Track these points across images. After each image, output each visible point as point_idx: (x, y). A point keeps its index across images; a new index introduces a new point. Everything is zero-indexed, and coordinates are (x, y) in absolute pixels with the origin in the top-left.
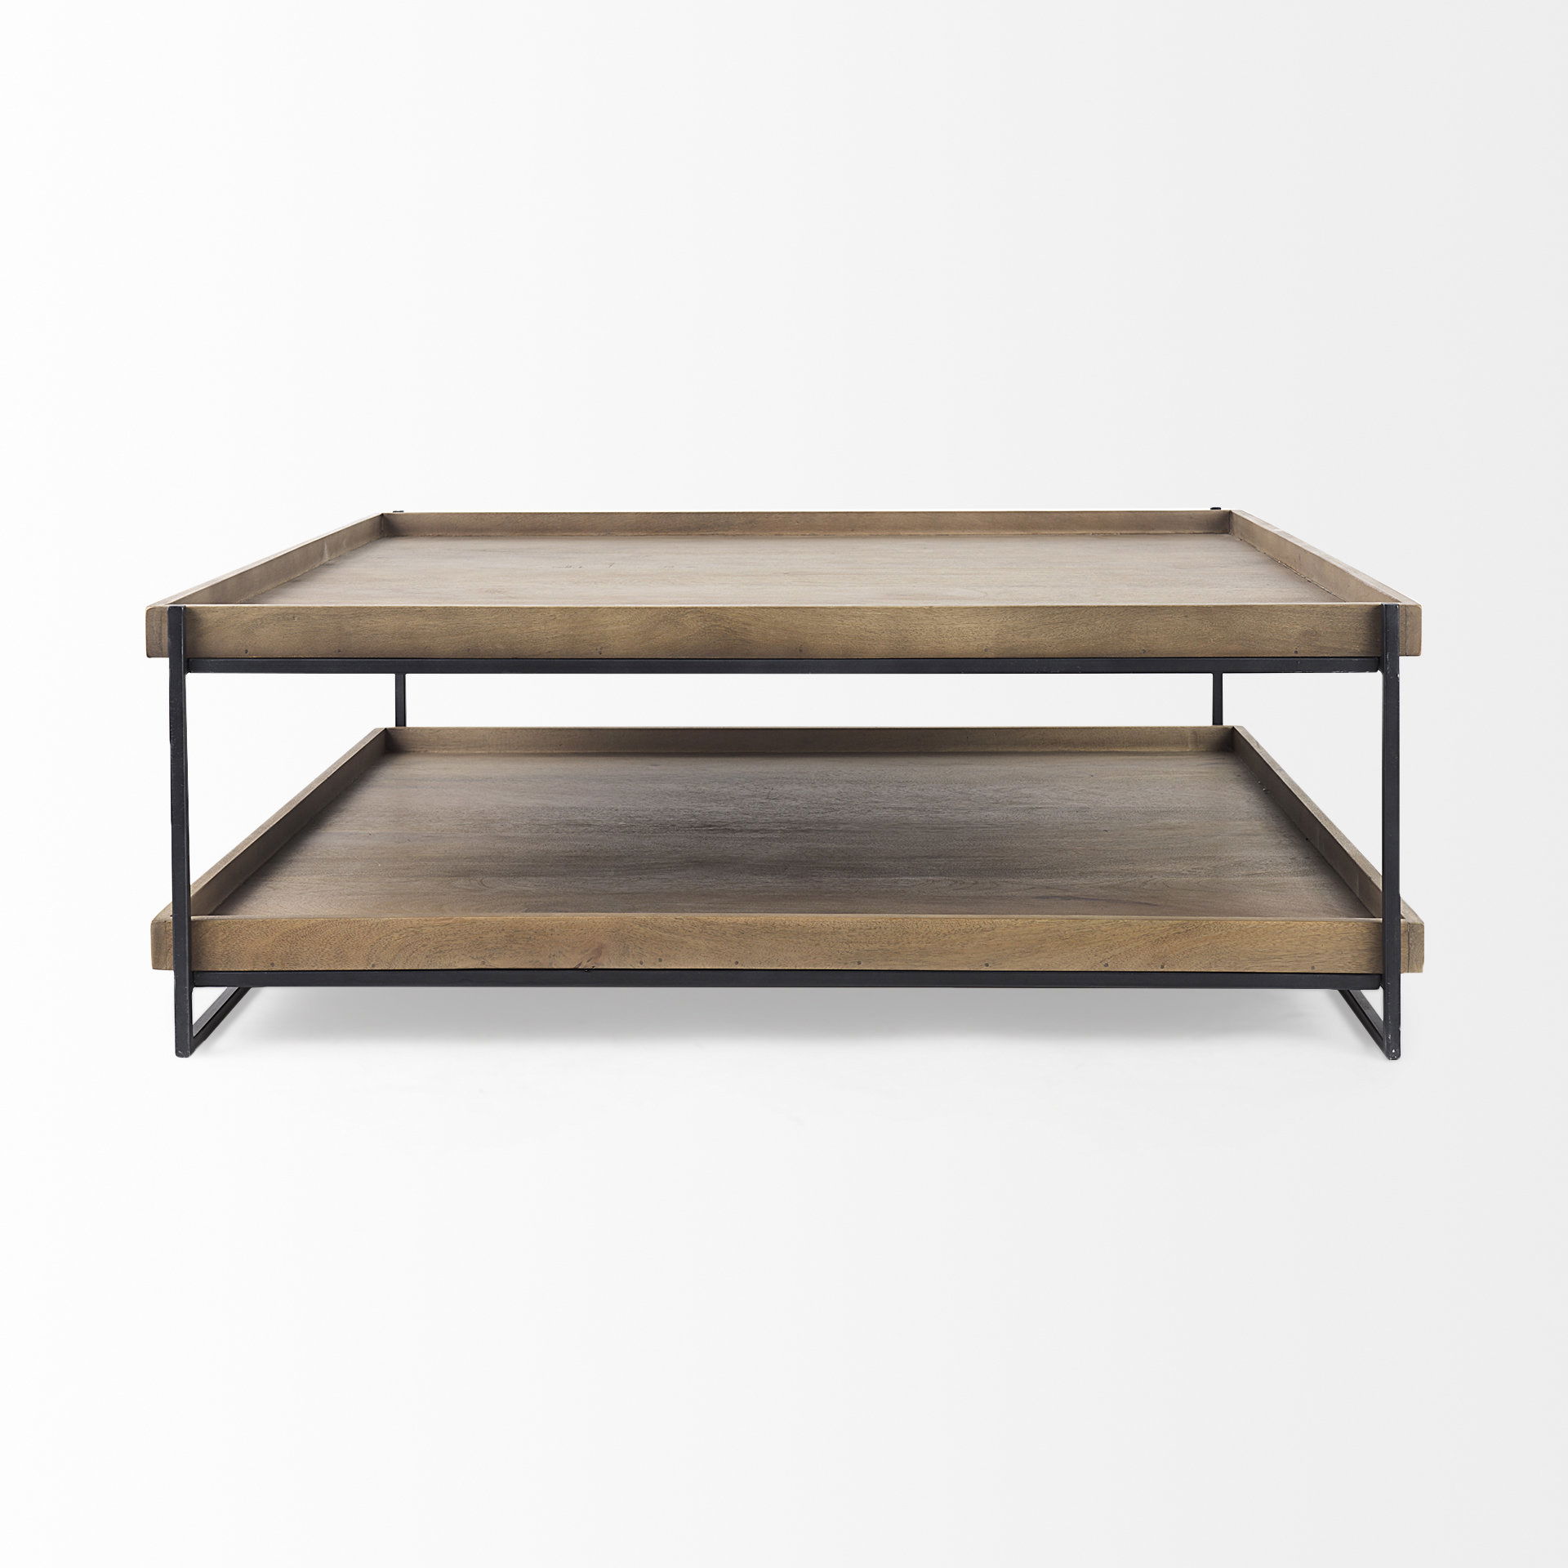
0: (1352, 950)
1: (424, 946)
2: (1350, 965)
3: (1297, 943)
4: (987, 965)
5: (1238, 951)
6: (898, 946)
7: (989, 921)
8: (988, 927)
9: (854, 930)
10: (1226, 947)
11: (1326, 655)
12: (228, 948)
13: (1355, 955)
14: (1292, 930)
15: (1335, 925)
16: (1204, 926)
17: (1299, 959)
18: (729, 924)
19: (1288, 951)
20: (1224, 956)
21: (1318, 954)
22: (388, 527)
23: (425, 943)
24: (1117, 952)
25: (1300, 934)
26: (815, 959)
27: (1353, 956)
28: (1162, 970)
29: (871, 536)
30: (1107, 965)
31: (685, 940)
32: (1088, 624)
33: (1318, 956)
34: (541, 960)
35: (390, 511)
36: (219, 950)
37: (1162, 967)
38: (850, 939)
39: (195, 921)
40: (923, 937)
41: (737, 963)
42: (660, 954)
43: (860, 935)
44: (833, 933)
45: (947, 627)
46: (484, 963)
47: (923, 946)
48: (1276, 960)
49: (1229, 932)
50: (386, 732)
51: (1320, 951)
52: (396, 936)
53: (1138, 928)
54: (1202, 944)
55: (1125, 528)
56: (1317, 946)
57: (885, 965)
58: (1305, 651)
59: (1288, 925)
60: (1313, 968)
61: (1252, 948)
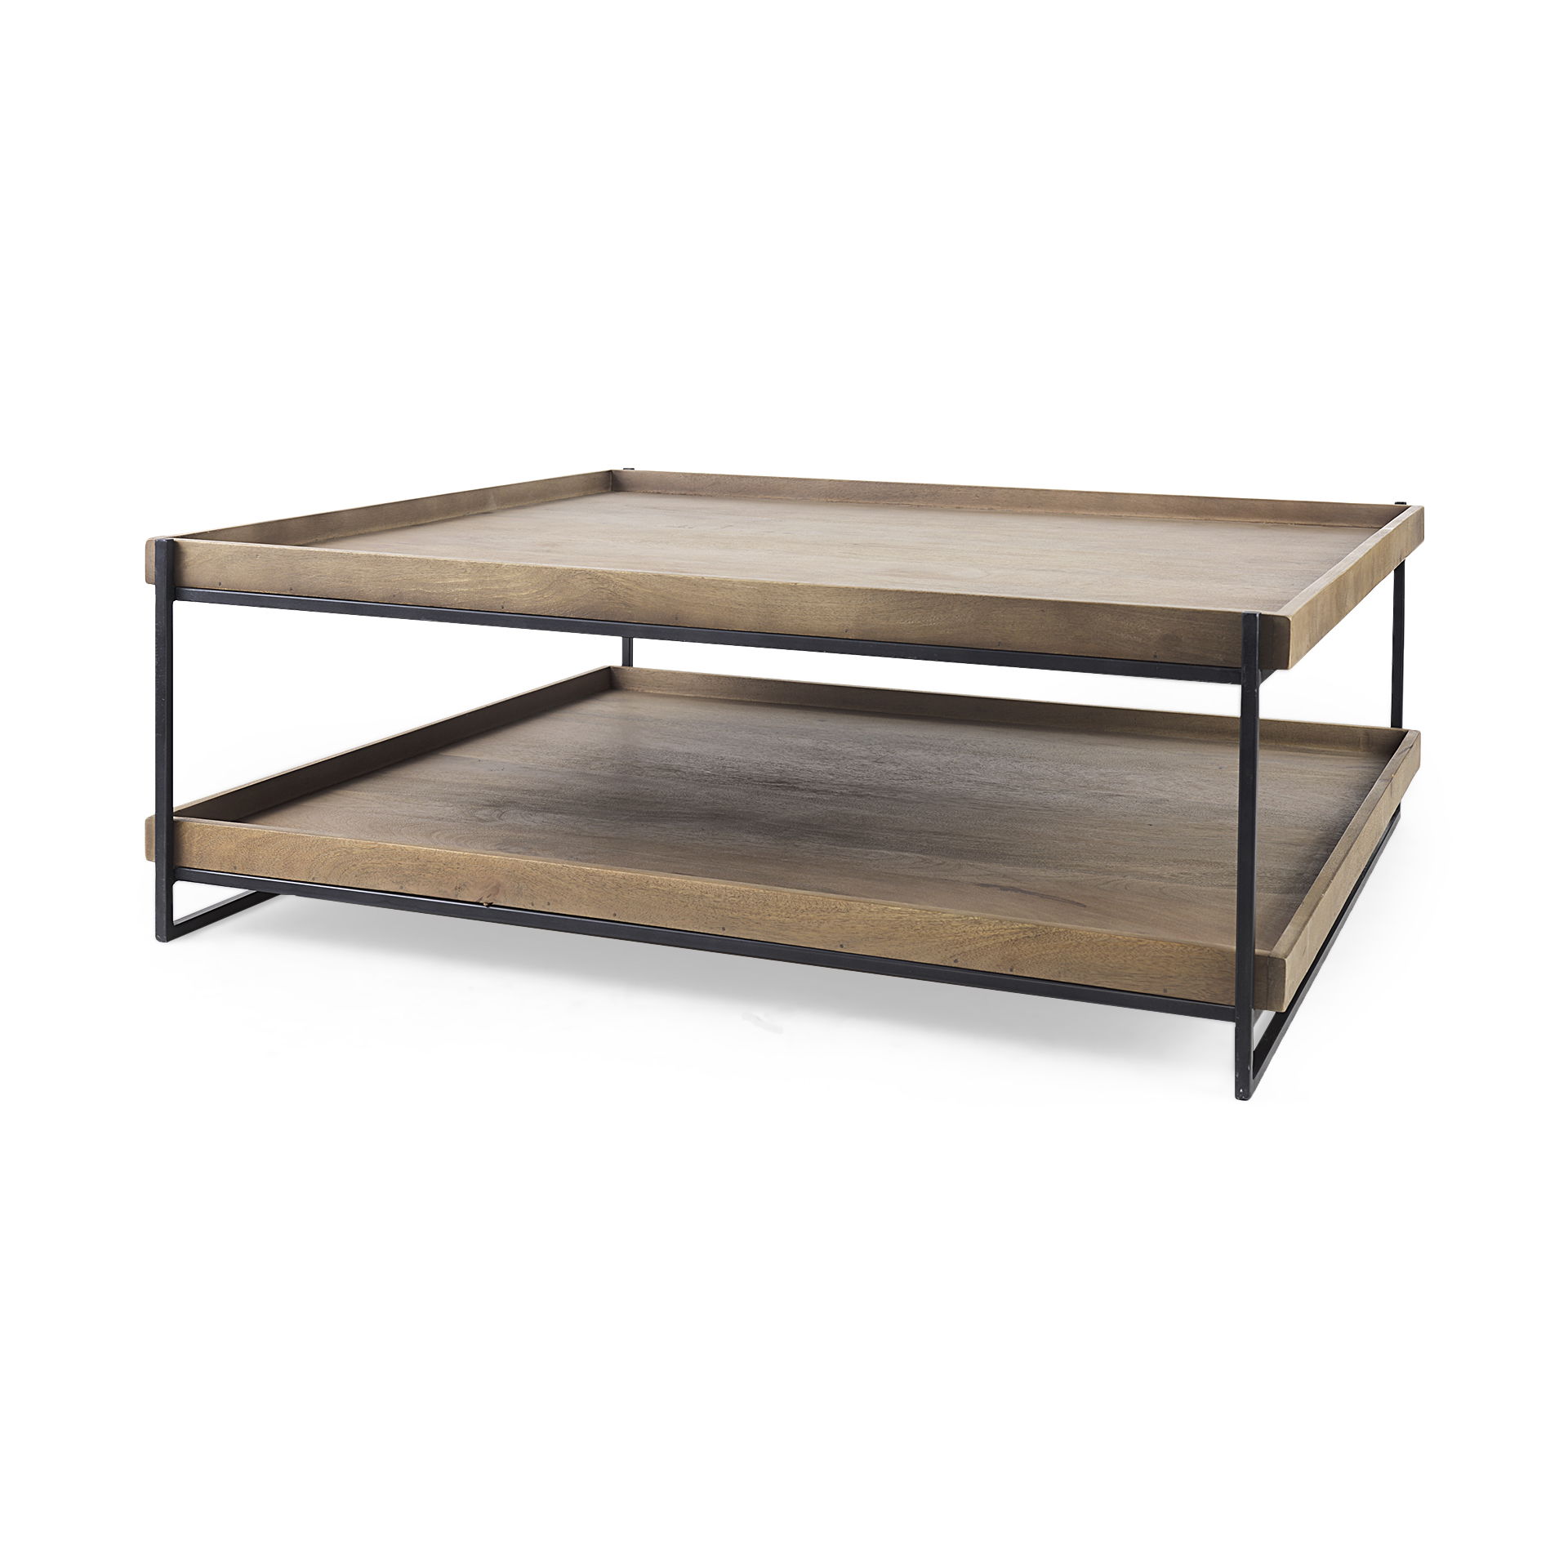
0: (1206, 977)
1: (354, 865)
2: (1204, 992)
3: (1149, 962)
4: (842, 946)
5: (1088, 963)
6: (759, 917)
7: (844, 903)
8: (843, 907)
9: (719, 896)
10: (1075, 958)
11: (1186, 662)
12: (202, 849)
13: (1210, 982)
14: (1144, 948)
15: (1189, 949)
16: (1054, 934)
17: (1151, 980)
18: (608, 876)
19: (1140, 970)
20: (1073, 966)
21: (1171, 977)
22: (612, 482)
23: (355, 863)
24: (967, 948)
25: (1152, 955)
26: (683, 919)
27: (1208, 984)
28: (1011, 973)
29: (1046, 514)
30: (956, 961)
31: (570, 887)
32: (945, 612)
33: (1172, 979)
34: (449, 891)
35: (620, 468)
36: (195, 850)
37: (1011, 970)
38: (716, 904)
39: (177, 821)
40: (782, 911)
41: (615, 915)
42: (549, 898)
43: (724, 902)
44: (701, 897)
45: (810, 604)
46: (402, 888)
47: (782, 919)
48: (1127, 978)
49: (1080, 943)
50: (608, 670)
51: (1173, 975)
52: (332, 853)
53: (988, 928)
54: (1052, 952)
55: (1298, 518)
56: (1170, 968)
57: (747, 934)
58: (1164, 656)
59: (1140, 943)
60: (1165, 991)
61: (1103, 962)
